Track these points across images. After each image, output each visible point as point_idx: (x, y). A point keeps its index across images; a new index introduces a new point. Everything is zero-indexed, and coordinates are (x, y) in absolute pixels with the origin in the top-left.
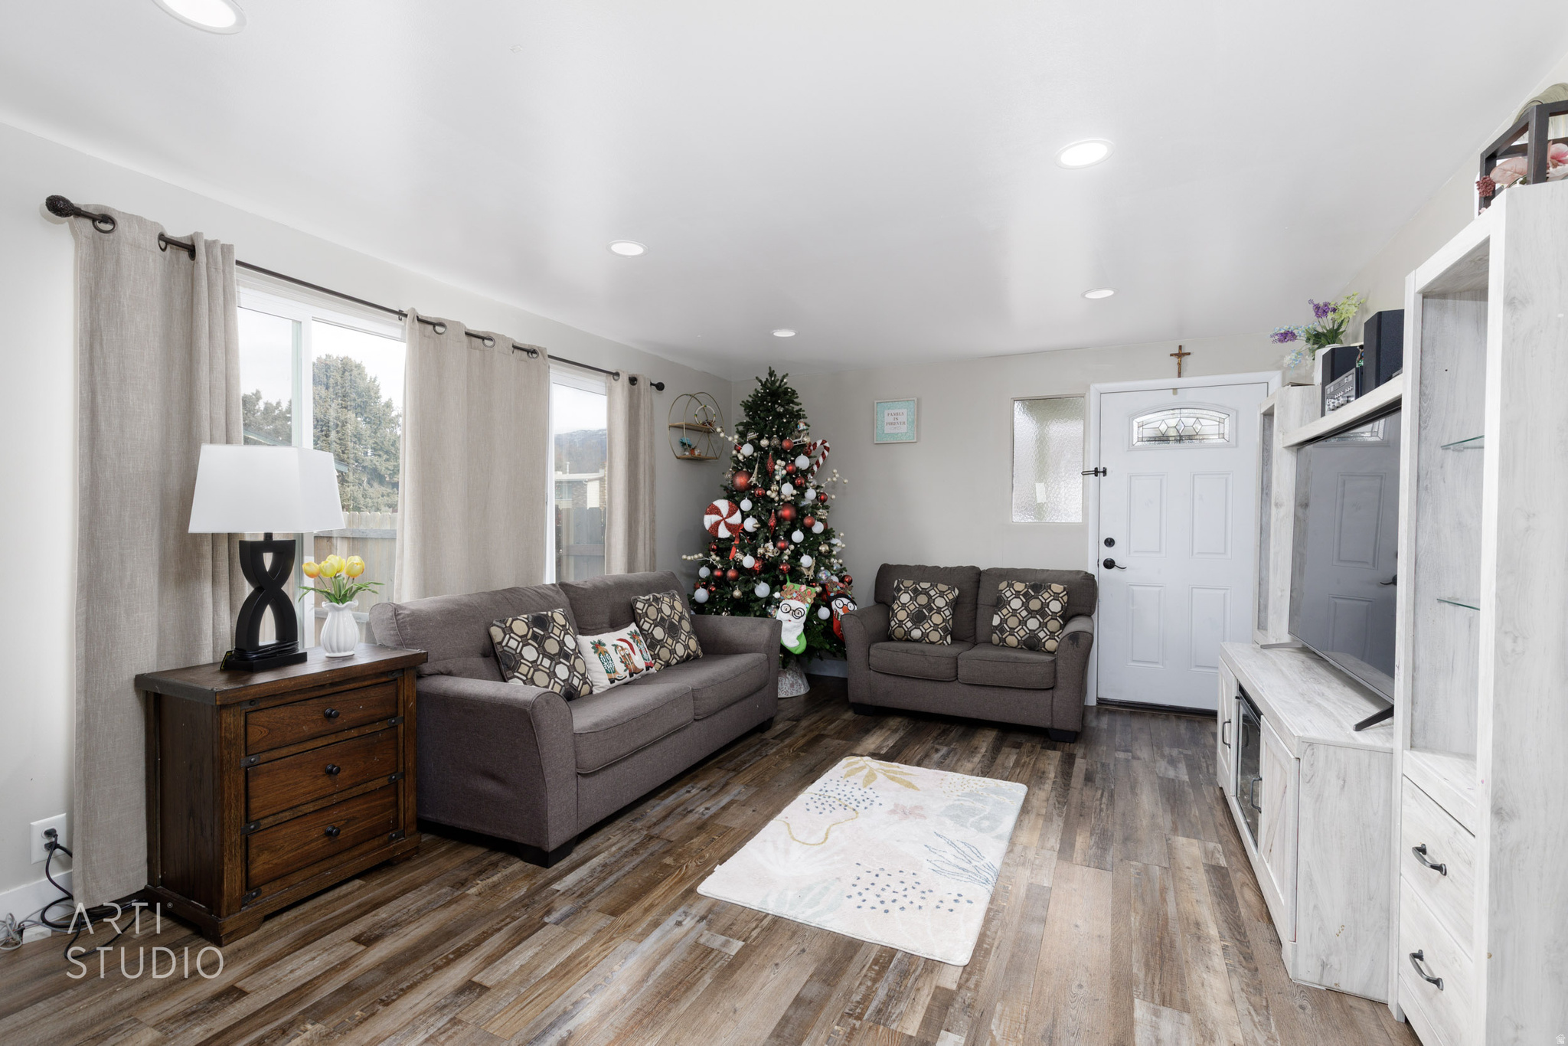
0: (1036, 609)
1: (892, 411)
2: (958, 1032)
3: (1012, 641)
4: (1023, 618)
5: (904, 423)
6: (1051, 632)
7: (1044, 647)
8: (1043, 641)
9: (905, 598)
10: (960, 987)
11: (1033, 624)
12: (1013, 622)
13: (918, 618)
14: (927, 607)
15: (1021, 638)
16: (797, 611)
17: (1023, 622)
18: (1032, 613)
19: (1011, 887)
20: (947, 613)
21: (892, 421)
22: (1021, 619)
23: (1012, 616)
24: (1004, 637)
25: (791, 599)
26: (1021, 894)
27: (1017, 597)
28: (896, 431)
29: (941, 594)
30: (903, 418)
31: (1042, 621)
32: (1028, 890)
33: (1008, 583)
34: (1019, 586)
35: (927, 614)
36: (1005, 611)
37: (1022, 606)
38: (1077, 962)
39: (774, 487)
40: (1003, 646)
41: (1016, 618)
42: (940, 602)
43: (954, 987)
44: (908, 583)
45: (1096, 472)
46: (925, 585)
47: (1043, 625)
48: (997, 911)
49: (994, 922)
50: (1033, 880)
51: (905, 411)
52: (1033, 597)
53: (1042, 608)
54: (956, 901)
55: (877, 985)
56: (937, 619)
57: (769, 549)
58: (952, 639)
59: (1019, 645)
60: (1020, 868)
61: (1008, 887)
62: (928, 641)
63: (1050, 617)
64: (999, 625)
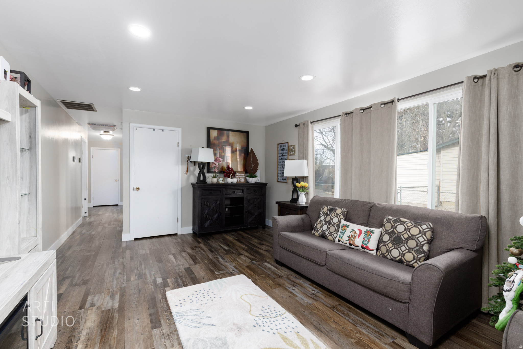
2: (159, 283)
10: (164, 289)
19: (168, 321)
26: (162, 321)
32: (160, 324)
38: (136, 308)
43: (166, 288)
48: (167, 310)
49: (166, 306)
50: (161, 329)
54: (181, 304)
55: (182, 281)
60: (169, 332)
61: (168, 320)
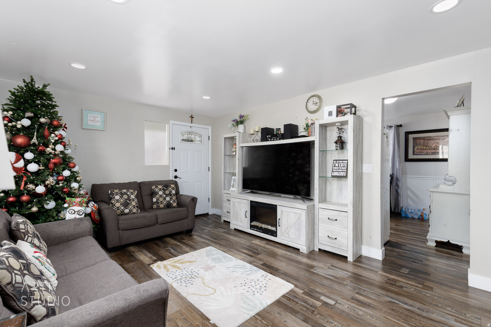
0: (168, 193)
1: (93, 115)
3: (162, 206)
4: (164, 197)
5: (99, 121)
6: (174, 200)
7: (173, 206)
8: (172, 204)
9: (117, 197)
10: (303, 290)
11: (168, 199)
12: (161, 199)
13: (126, 204)
14: (128, 199)
15: (165, 204)
16: (79, 212)
17: (165, 199)
18: (167, 195)
20: (136, 200)
21: (93, 120)
22: (164, 198)
23: (160, 197)
24: (159, 205)
25: (73, 206)
27: (160, 190)
28: (95, 124)
29: (132, 193)
30: (99, 119)
31: (170, 197)
33: (156, 186)
34: (160, 187)
35: (129, 202)
36: (157, 196)
37: (163, 193)
39: (51, 146)
40: (158, 208)
41: (162, 198)
42: (133, 197)
44: (116, 191)
45: (172, 149)
46: (125, 191)
47: (171, 199)
48: (271, 273)
51: (99, 116)
52: (166, 190)
53: (170, 193)
54: (265, 277)
56: (134, 203)
57: (51, 181)
58: (140, 210)
59: (164, 206)
62: (132, 213)
63: (173, 195)
64: (156, 201)
